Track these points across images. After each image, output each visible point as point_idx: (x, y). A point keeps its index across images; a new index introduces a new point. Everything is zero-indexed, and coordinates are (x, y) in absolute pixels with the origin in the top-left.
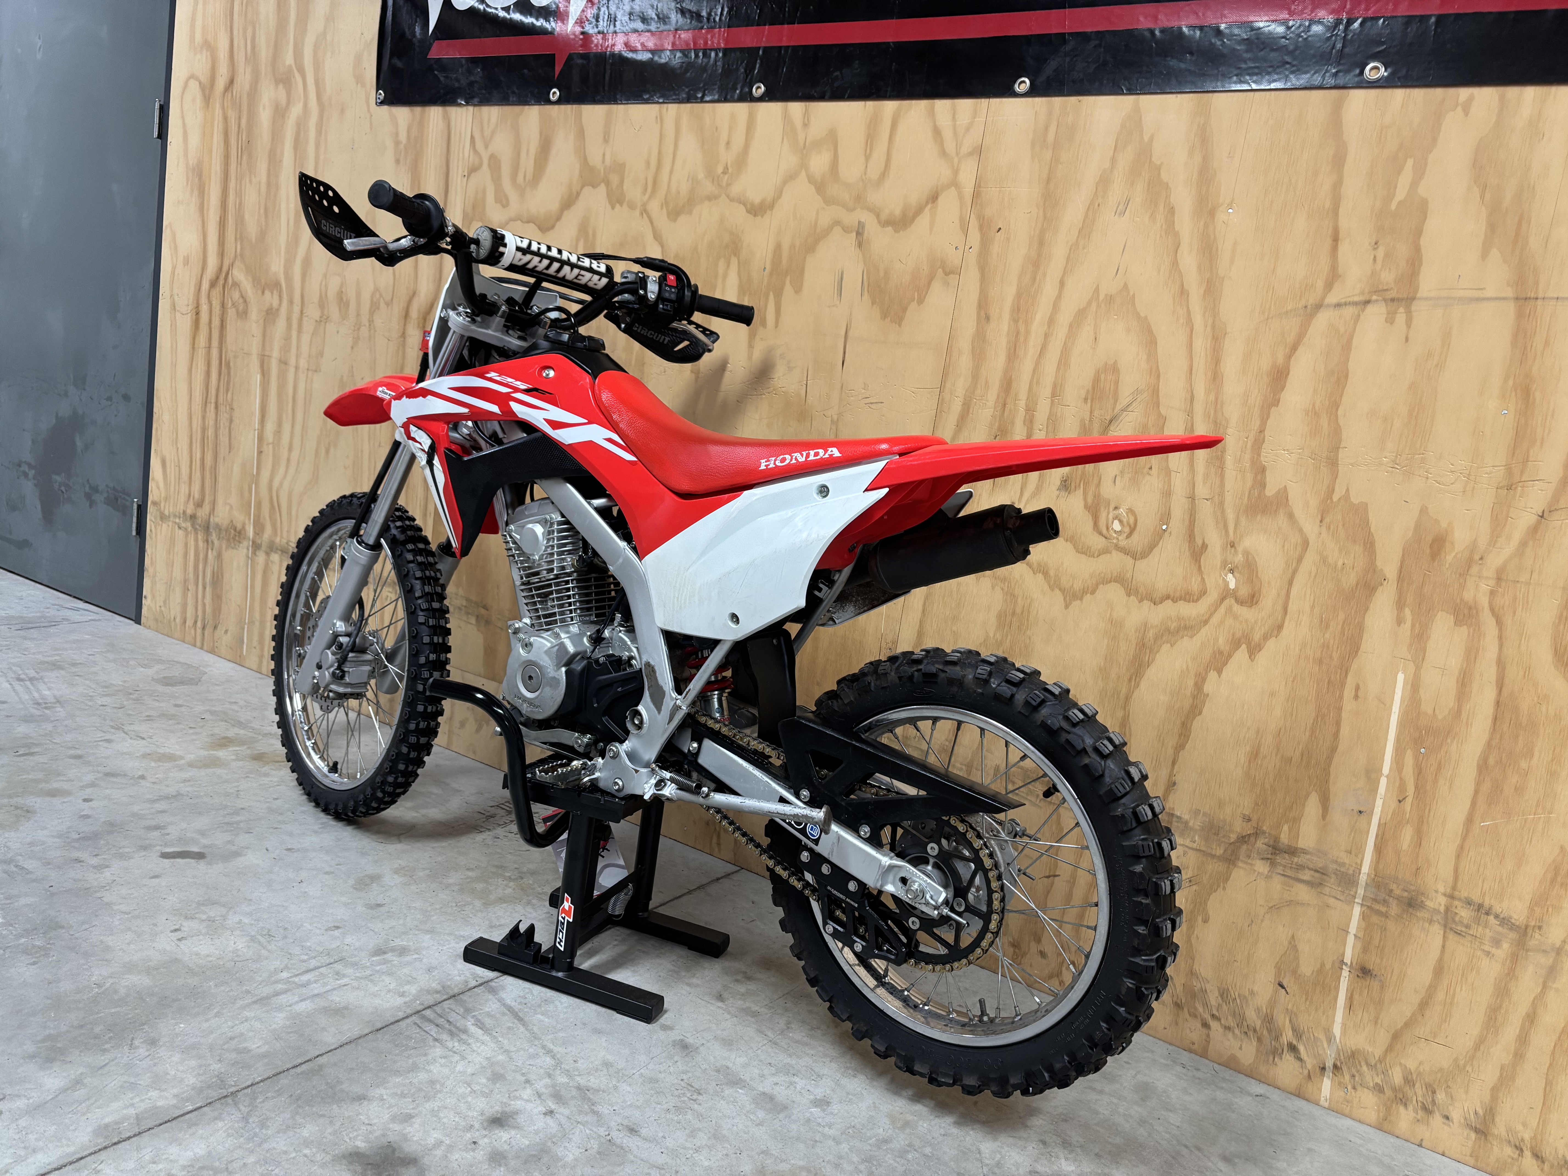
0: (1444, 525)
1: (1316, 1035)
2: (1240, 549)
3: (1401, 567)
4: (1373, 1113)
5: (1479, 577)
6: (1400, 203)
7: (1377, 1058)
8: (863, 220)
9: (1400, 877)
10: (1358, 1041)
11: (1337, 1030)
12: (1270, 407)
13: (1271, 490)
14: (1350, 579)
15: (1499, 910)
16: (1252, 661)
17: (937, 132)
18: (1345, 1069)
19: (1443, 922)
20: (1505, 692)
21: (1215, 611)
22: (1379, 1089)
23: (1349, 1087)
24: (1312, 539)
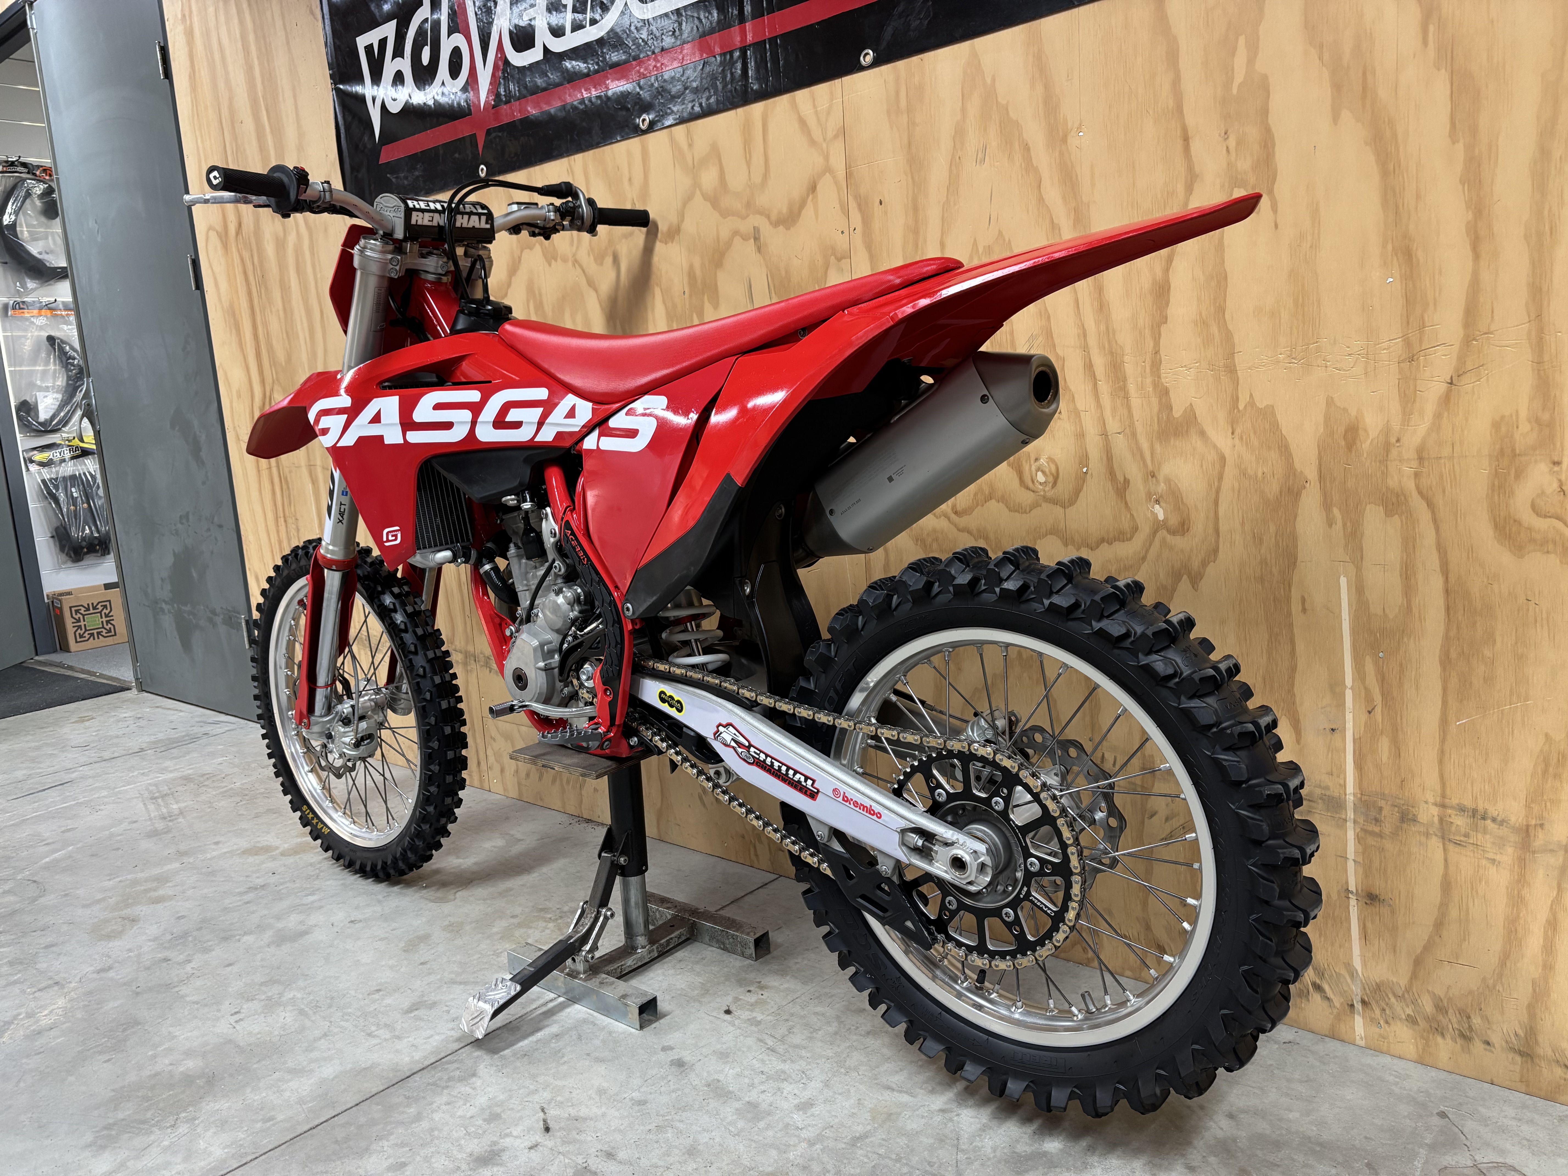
0: (1353, 413)
1: (1337, 971)
2: (1161, 478)
3: (1320, 464)
4: (1412, 1047)
5: (1400, 461)
6: (1240, 85)
7: (1403, 989)
8: (757, 225)
9: (1386, 792)
10: (1380, 972)
11: (1357, 964)
12: (1159, 327)
13: (1177, 412)
14: (1273, 488)
15: (1495, 814)
16: (1196, 590)
17: (803, 123)
18: (1373, 1004)
19: (1439, 834)
20: (1452, 579)
21: (1150, 545)
22: (1412, 1021)
23: (1382, 1022)
24: (1227, 453)
